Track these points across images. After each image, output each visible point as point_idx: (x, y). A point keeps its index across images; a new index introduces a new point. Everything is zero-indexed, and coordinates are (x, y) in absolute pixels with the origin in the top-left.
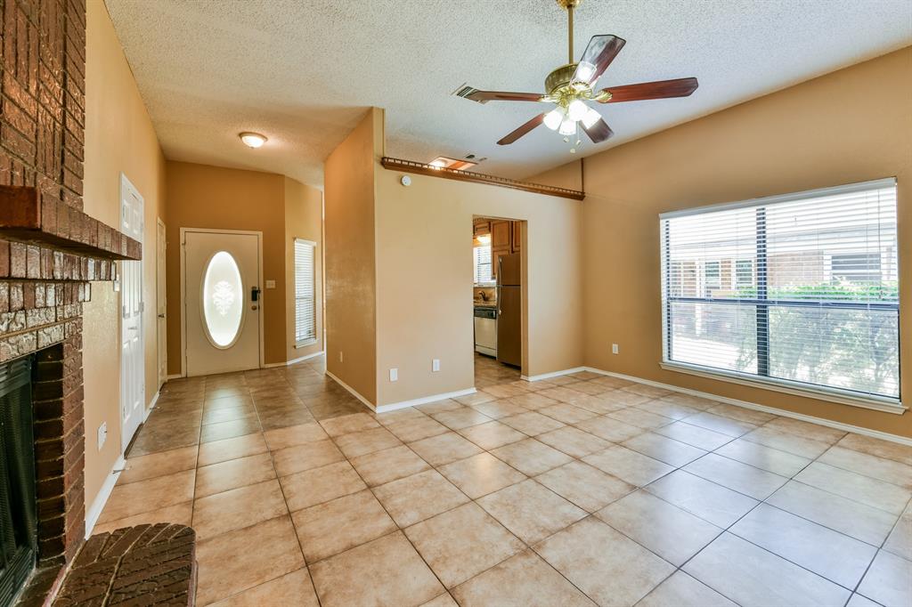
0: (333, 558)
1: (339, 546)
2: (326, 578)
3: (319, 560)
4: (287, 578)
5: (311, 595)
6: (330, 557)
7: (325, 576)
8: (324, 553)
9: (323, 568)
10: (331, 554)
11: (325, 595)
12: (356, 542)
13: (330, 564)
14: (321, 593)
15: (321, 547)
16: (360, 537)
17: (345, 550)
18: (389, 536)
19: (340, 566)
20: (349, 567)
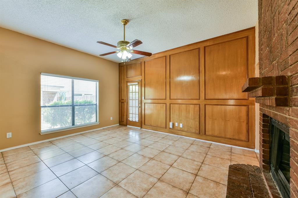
0: (181, 188)
1: (176, 190)
2: (187, 186)
3: (184, 191)
4: (195, 194)
5: (193, 186)
6: (181, 189)
7: (187, 187)
8: (181, 191)
9: (185, 188)
10: (180, 190)
11: (191, 183)
12: (171, 187)
13: (183, 188)
14: (191, 184)
15: (180, 194)
16: (169, 187)
17: (176, 187)
18: (164, 181)
19: (182, 185)
20: (180, 183)
